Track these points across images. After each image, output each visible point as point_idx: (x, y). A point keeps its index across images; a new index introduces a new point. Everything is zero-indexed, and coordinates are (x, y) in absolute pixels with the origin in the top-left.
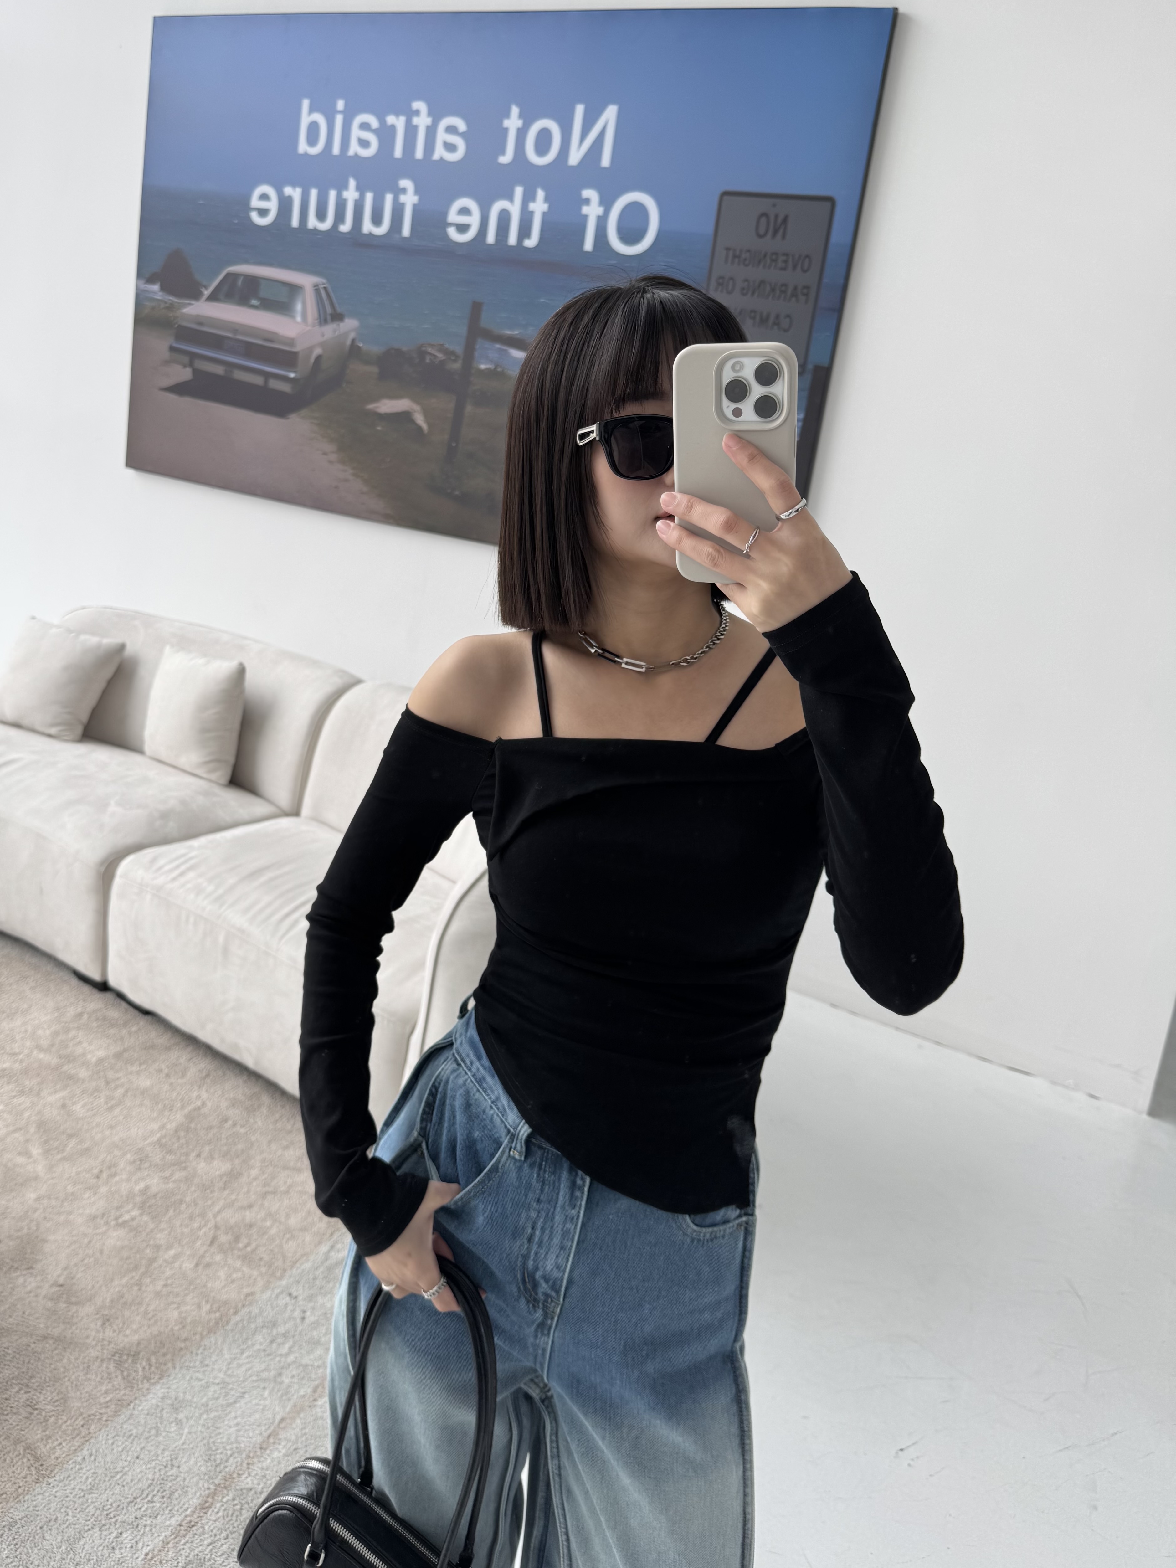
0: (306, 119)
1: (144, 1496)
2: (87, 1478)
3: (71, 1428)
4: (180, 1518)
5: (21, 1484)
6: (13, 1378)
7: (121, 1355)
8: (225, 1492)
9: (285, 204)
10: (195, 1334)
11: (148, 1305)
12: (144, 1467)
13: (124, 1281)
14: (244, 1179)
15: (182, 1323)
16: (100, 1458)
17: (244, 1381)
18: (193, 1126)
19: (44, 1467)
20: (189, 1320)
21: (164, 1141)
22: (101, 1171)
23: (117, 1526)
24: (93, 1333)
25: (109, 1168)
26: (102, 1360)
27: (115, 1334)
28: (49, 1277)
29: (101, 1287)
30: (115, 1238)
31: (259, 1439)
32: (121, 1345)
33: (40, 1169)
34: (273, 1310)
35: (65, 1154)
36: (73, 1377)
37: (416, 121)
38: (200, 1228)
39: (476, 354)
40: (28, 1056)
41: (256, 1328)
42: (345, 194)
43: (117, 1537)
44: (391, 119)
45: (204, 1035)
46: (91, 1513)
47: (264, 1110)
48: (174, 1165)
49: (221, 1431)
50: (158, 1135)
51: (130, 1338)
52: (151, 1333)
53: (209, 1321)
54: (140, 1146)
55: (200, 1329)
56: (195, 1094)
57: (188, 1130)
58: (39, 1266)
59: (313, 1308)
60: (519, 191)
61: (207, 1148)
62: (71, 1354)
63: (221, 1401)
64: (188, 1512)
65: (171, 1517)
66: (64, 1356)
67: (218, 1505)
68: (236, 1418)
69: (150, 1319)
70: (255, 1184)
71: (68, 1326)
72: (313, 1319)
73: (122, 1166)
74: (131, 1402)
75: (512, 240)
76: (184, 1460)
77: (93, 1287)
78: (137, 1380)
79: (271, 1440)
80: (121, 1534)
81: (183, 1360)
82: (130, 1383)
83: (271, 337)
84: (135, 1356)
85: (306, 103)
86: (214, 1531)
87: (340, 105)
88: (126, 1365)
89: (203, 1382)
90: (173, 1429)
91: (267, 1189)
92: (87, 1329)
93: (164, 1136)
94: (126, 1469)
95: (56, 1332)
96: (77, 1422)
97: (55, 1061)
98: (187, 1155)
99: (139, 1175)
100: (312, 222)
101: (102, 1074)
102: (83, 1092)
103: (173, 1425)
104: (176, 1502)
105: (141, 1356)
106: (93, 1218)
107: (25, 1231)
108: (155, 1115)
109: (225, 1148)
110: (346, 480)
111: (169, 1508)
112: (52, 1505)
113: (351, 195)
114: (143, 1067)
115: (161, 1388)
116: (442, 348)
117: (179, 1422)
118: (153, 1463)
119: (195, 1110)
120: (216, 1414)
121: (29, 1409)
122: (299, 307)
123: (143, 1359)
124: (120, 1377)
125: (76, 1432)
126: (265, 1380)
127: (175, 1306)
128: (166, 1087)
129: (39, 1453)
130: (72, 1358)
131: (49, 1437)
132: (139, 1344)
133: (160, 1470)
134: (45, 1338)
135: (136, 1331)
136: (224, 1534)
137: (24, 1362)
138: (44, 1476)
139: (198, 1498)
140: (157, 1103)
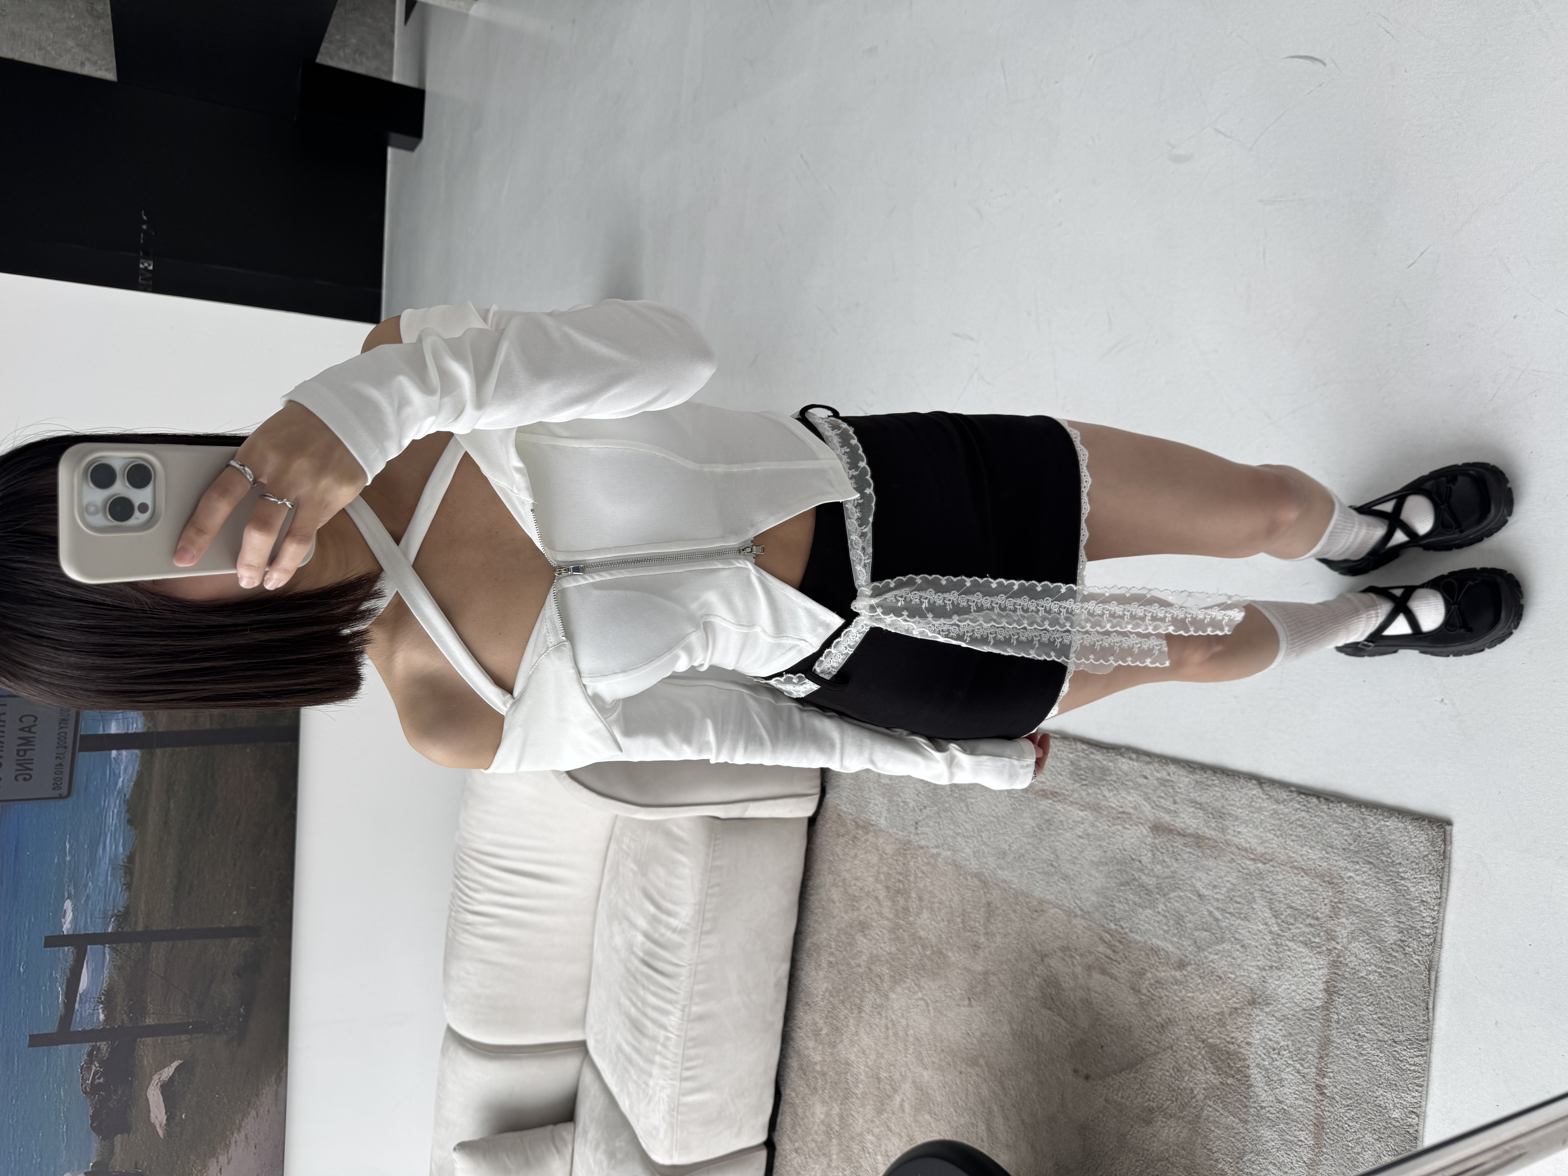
3: (1040, 918)
13: (950, 954)
14: (862, 917)
28: (967, 1014)
29: (960, 969)
33: (907, 1085)
36: (1015, 942)
39: (89, 1028)
56: (822, 1004)
61: (852, 963)
71: (989, 972)
74: (1012, 888)
77: (962, 975)
90: (1016, 847)
92: (986, 957)
96: (1036, 917)
97: (834, 1142)
98: (861, 975)
103: (1013, 849)
109: (848, 949)
110: (246, 1137)
111: (1055, 815)
115: (998, 874)
116: (86, 1069)
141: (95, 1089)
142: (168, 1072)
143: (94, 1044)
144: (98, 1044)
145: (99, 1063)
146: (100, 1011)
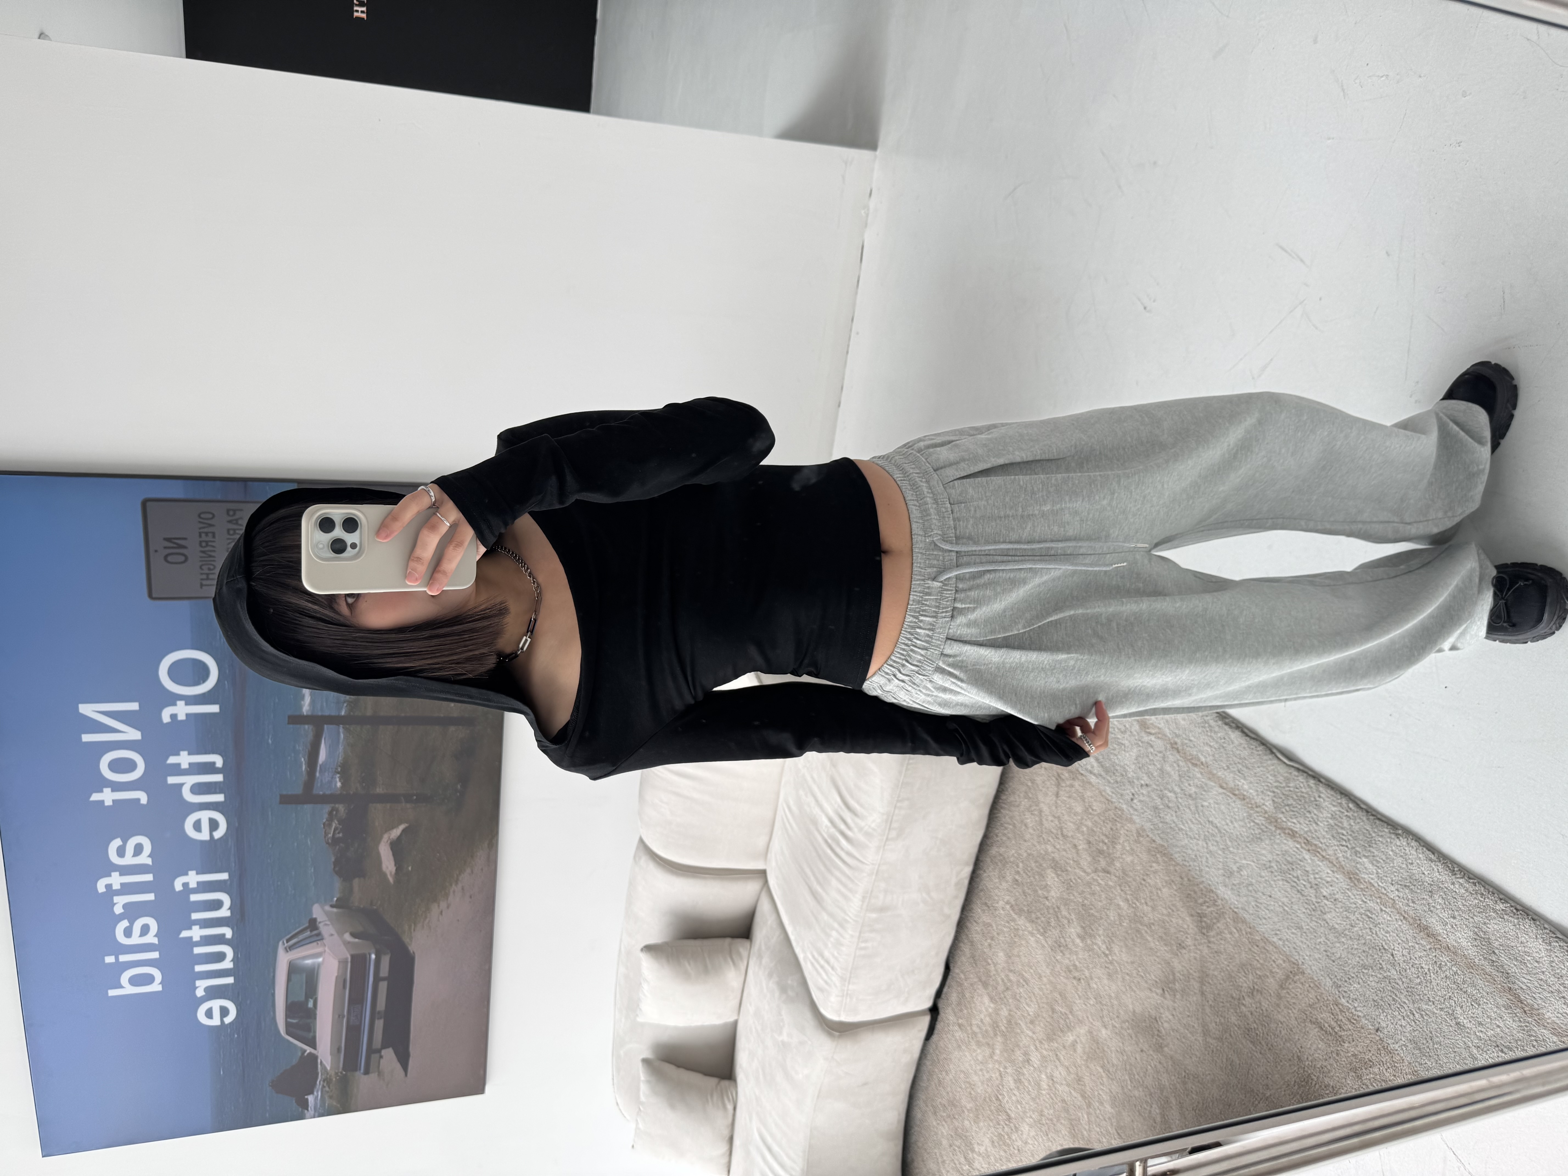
0: (129, 990)
1: (1295, 884)
2: (1293, 933)
3: (1261, 955)
4: (1304, 852)
5: (1307, 985)
6: (1236, 1012)
7: (1203, 928)
8: (1279, 820)
9: (213, 993)
10: (1176, 870)
11: (1163, 915)
12: (1276, 889)
13: (1149, 939)
14: (1056, 856)
15: (1170, 883)
16: (1277, 927)
17: (1201, 824)
18: (1026, 909)
19: (1292, 970)
20: (1167, 878)
21: (1042, 930)
22: (1075, 978)
23: (1320, 901)
24: (1192, 954)
25: (1070, 971)
26: (1209, 942)
27: (1189, 936)
28: (1159, 1002)
29: (1158, 957)
30: (1120, 954)
31: (1238, 802)
32: (1196, 929)
33: (1082, 1030)
34: (1145, 812)
35: (1068, 1012)
36: (1226, 963)
37: (116, 886)
38: (1099, 884)
39: (328, 792)
40: (1000, 1063)
41: (1161, 822)
42: (196, 938)
43: (1327, 900)
44: (118, 910)
45: (955, 915)
46: (1315, 924)
47: (1002, 850)
48: (1058, 917)
49: (1238, 834)
50: (1038, 936)
51: (1189, 924)
52: (1182, 907)
53: (1165, 862)
54: (1050, 950)
55: (1172, 868)
56: (1002, 912)
57: (1029, 912)
58: (1153, 1013)
59: (1138, 779)
60: (171, 780)
61: (1040, 892)
62: (1209, 969)
63: (1218, 839)
64: (1298, 846)
65: (1305, 859)
66: (1213, 975)
67: (1289, 824)
68: (1227, 824)
69: (1173, 911)
70: (1058, 847)
71: (1191, 977)
72: (1145, 778)
73: (1067, 961)
74: (1233, 911)
75: (219, 778)
76: (1264, 858)
77: (1159, 963)
78: (1217, 910)
79: (1237, 792)
80: (1324, 897)
81: (1196, 877)
82: (1221, 915)
83: (341, 982)
84: (1201, 916)
85: (112, 993)
86: (1307, 823)
87: (109, 959)
88: (1209, 921)
89: (1208, 856)
90: (1246, 873)
91: (1060, 836)
92: (1190, 961)
93: (1038, 930)
94: (1280, 904)
95: (1197, 985)
96: (1256, 951)
97: (999, 1039)
98: (1048, 908)
99: (1070, 945)
100: (227, 964)
101: (1002, 996)
102: (1018, 1008)
103: (1242, 873)
104: (1294, 857)
105: (1199, 911)
106: (1110, 976)
107: (1130, 1031)
108: (1023, 942)
109: (1037, 877)
110: (463, 889)
111: (1299, 862)
112: (1316, 957)
113: (196, 933)
114: (990, 961)
115: (1219, 889)
116: (328, 825)
117: (1240, 869)
118: (1272, 882)
119: (1013, 910)
120: (1228, 841)
121: (1255, 993)
122: (309, 962)
123: (1202, 909)
124: (1219, 925)
125: (1263, 951)
126: (1196, 807)
127: (1159, 892)
128: (1001, 938)
129: (1283, 977)
130: (1212, 967)
131: (1271, 972)
132: (1192, 915)
133: (1275, 876)
134: (1203, 993)
135: (1183, 920)
136: (1308, 815)
137: (1223, 1007)
138: (1299, 968)
139: (1287, 840)
140: (1015, 942)
141: (335, 841)
142: (396, 833)
143: (333, 805)
144: (337, 806)
145: (338, 821)
146: (338, 779)
